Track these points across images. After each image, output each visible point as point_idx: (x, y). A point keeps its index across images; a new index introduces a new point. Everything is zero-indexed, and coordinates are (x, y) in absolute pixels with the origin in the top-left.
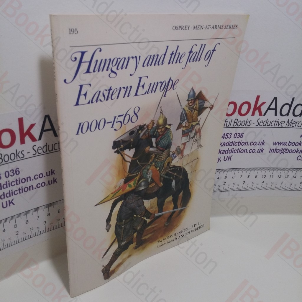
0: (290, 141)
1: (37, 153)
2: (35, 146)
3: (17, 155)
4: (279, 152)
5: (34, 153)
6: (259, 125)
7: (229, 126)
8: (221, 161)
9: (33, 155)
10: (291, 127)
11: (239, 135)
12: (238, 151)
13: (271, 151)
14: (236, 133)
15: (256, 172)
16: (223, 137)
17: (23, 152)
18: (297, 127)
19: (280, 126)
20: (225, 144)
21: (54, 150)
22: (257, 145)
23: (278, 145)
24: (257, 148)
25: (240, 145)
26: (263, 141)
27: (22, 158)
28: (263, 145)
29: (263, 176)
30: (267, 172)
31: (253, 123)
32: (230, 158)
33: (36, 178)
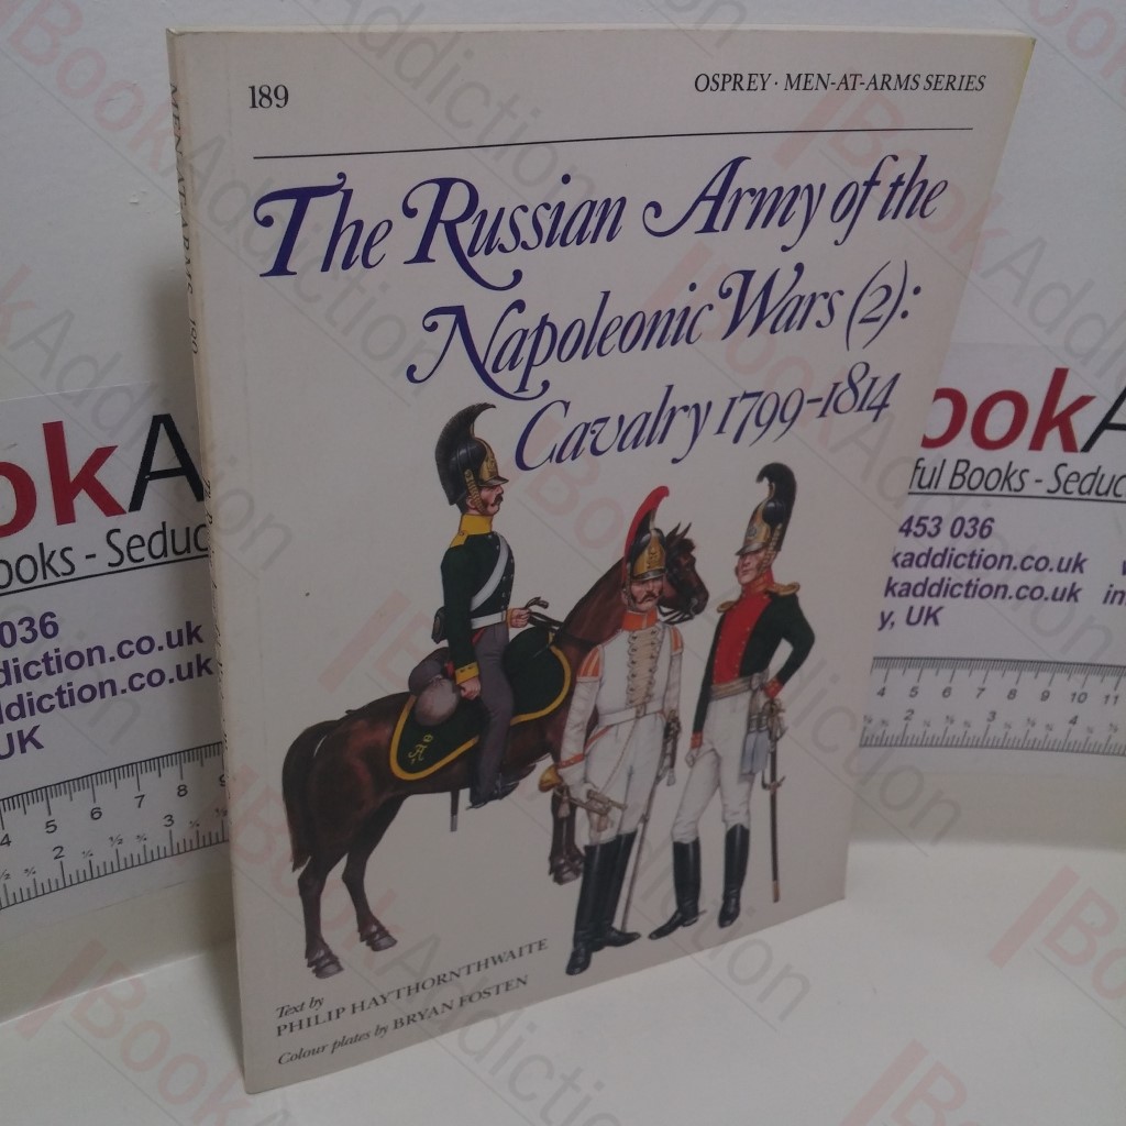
1: (126, 558)
2: (118, 531)
3: (46, 564)
5: (116, 558)
6: (1061, 489)
7: (929, 486)
8: (893, 624)
9: (110, 565)
11: (974, 527)
12: (967, 591)
13: (1114, 596)
14: (962, 519)
15: (1045, 676)
16: (906, 530)
17: (67, 554)
20: (912, 560)
21: (194, 552)
22: (1051, 570)
24: (1052, 581)
25: (977, 567)
26: (1080, 554)
27: (64, 574)
28: (1078, 570)
29: (1077, 697)
30: (1094, 680)
31: (1037, 481)
32: (934, 615)
33: (126, 652)
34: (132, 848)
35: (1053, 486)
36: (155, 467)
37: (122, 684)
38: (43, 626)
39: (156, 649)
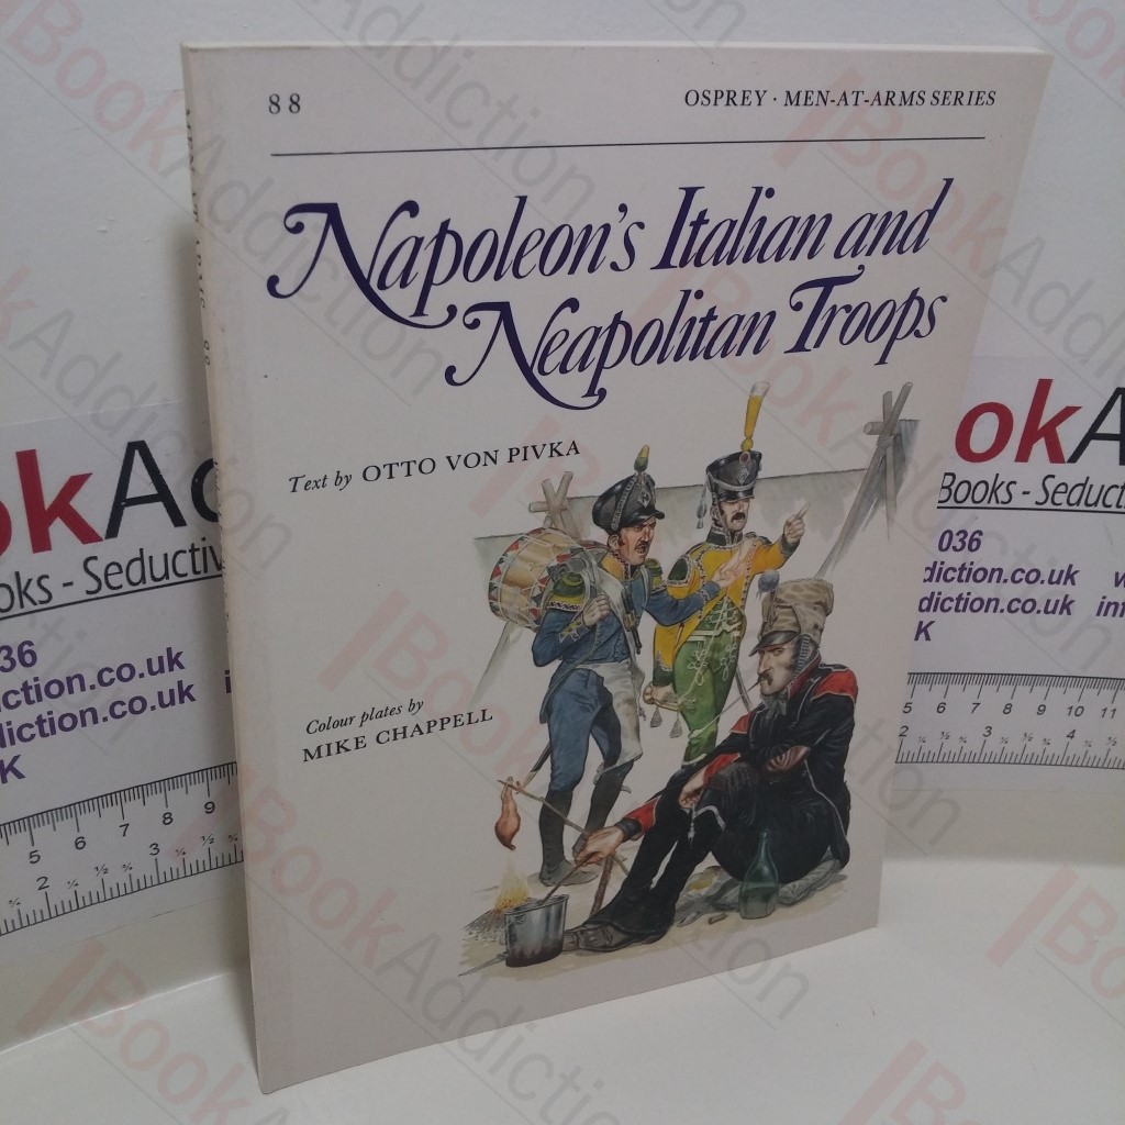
1: (104, 584)
2: (95, 558)
3: (23, 593)
5: (93, 585)
6: (1051, 500)
9: (88, 592)
11: (962, 540)
12: (957, 605)
13: (1105, 608)
14: (950, 532)
15: (1040, 690)
17: (44, 582)
21: (173, 578)
22: (1042, 582)
24: (1041, 592)
25: (967, 580)
26: (1071, 566)
27: (42, 602)
28: (1069, 582)
29: (1073, 712)
30: (1090, 693)
31: (1024, 493)
32: (925, 630)
33: (106, 680)
34: (117, 877)
35: (1042, 498)
36: (130, 494)
37: (103, 712)
38: (21, 655)
39: (137, 675)
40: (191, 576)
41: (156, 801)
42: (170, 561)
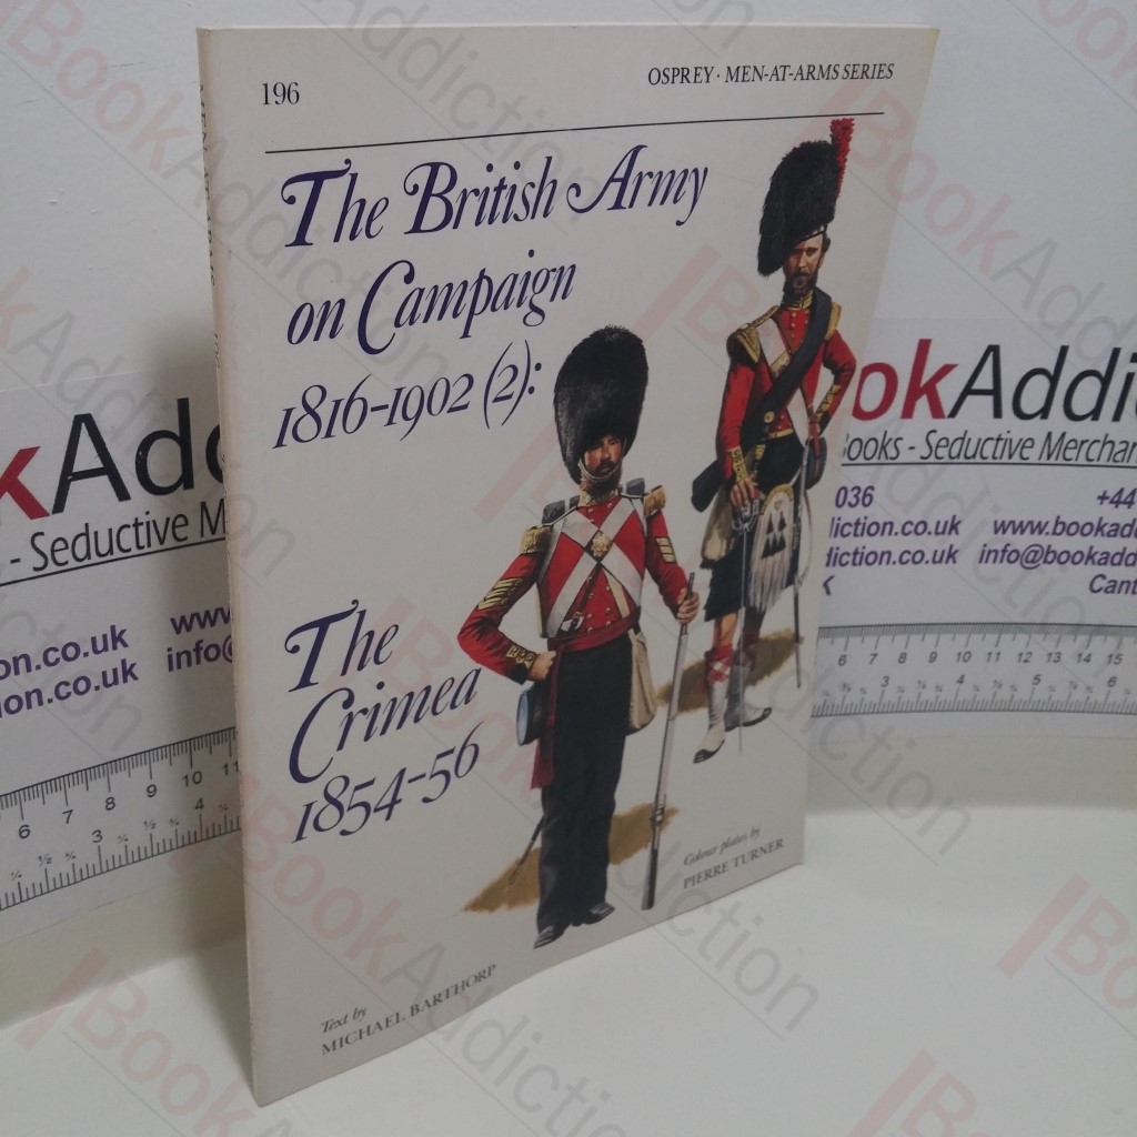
0: (1058, 518)
1: (50, 562)
2: (42, 534)
4: (1019, 561)
5: (40, 562)
6: (938, 454)
9: (35, 569)
10: (1061, 461)
11: (856, 496)
12: (854, 559)
13: (985, 556)
14: (845, 488)
15: (931, 638)
18: (1082, 460)
19: (1016, 459)
21: (117, 553)
22: (929, 534)
23: (1014, 532)
24: (931, 544)
25: (862, 535)
28: (953, 532)
29: (962, 656)
30: (976, 639)
31: (910, 448)
32: (826, 585)
33: (52, 660)
34: (61, 867)
35: (926, 452)
36: (77, 468)
37: (48, 693)
39: (81, 655)
40: (135, 551)
41: (98, 786)
42: (115, 537)
